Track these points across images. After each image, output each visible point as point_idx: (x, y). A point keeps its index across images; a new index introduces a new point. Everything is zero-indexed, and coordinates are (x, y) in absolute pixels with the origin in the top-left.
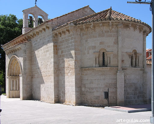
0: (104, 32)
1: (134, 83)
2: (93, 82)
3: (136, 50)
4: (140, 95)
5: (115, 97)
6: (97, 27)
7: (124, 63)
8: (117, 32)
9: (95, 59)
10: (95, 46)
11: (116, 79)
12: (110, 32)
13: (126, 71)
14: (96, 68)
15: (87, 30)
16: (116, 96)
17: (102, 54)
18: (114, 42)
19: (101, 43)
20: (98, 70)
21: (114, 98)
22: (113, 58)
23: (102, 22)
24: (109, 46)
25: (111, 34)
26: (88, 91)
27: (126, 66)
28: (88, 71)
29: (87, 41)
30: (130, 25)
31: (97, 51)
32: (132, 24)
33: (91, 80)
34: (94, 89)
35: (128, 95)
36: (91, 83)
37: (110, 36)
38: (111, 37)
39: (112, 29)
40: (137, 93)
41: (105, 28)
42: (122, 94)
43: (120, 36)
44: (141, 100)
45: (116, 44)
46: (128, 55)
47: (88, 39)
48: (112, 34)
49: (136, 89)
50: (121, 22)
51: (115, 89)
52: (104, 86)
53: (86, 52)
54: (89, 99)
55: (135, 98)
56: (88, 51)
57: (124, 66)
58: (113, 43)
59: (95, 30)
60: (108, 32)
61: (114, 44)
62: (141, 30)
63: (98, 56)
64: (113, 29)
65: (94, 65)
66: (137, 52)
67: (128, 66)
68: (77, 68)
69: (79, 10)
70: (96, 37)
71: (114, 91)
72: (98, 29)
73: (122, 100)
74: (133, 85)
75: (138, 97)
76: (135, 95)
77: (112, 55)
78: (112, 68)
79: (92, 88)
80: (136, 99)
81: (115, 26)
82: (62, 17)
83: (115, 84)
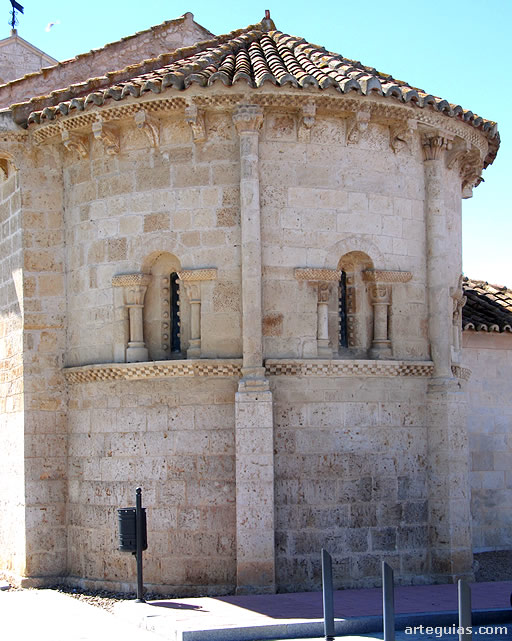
0: (166, 156)
1: (352, 456)
2: (113, 448)
3: (369, 253)
4: (403, 524)
5: (225, 541)
6: (130, 133)
7: (279, 333)
8: (236, 153)
9: (120, 315)
10: (124, 240)
11: (232, 430)
12: (200, 159)
13: (294, 379)
14: (124, 367)
15: (88, 152)
16: (230, 530)
17: (161, 283)
18: (220, 215)
19: (153, 222)
20: (135, 377)
21: (219, 546)
22: (217, 303)
23: (143, 101)
24: (191, 239)
25: (204, 165)
26: (92, 500)
27: (297, 354)
28: (93, 386)
29: (86, 212)
30: (311, 110)
31: (131, 269)
32: (322, 103)
33: (106, 435)
34: (118, 491)
35: (308, 530)
36: (106, 453)
37: (200, 179)
38: (205, 182)
39: (206, 140)
40: (379, 512)
41: (172, 137)
42: (262, 523)
43: (247, 175)
44: (408, 558)
45: (231, 224)
46: (309, 284)
47: (94, 204)
48: (206, 170)
49: (369, 487)
50: (248, 97)
51: (225, 489)
52: (165, 470)
53: (84, 274)
54: (94, 547)
55: (358, 545)
56: (93, 271)
57: (281, 350)
58: (215, 218)
59: (123, 152)
60: (187, 154)
61: (220, 223)
62: (397, 132)
63: (137, 297)
64: (215, 139)
65: (119, 350)
66: (377, 265)
67: (310, 348)
68: (39, 371)
69: (125, 40)
70: (126, 189)
71: (221, 501)
72: (135, 145)
73: (261, 561)
74: (346, 465)
75: (388, 539)
76: (357, 524)
77: (212, 286)
78: (209, 364)
79: (109, 484)
80: (369, 551)
81: (222, 123)
82: (18, 88)
83: (228, 462)
